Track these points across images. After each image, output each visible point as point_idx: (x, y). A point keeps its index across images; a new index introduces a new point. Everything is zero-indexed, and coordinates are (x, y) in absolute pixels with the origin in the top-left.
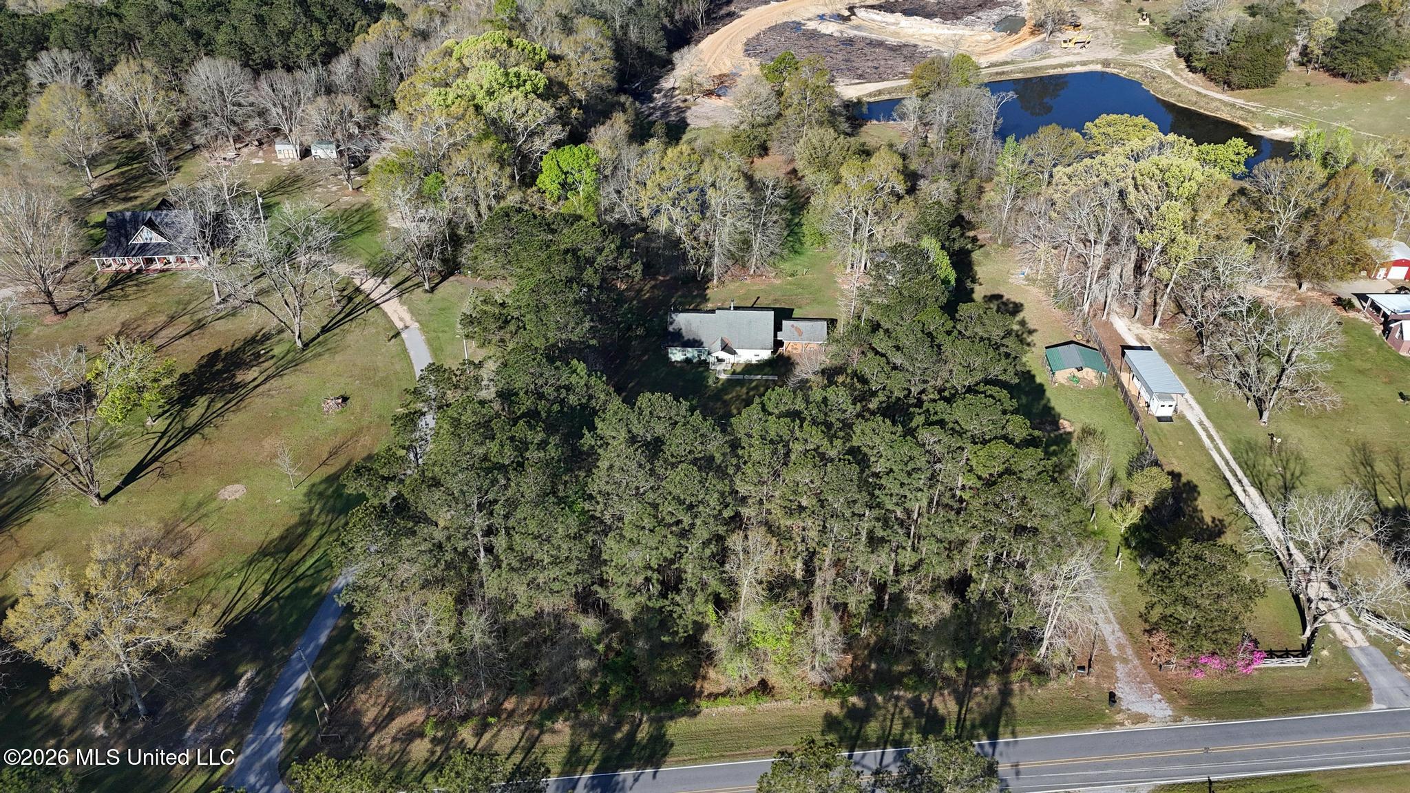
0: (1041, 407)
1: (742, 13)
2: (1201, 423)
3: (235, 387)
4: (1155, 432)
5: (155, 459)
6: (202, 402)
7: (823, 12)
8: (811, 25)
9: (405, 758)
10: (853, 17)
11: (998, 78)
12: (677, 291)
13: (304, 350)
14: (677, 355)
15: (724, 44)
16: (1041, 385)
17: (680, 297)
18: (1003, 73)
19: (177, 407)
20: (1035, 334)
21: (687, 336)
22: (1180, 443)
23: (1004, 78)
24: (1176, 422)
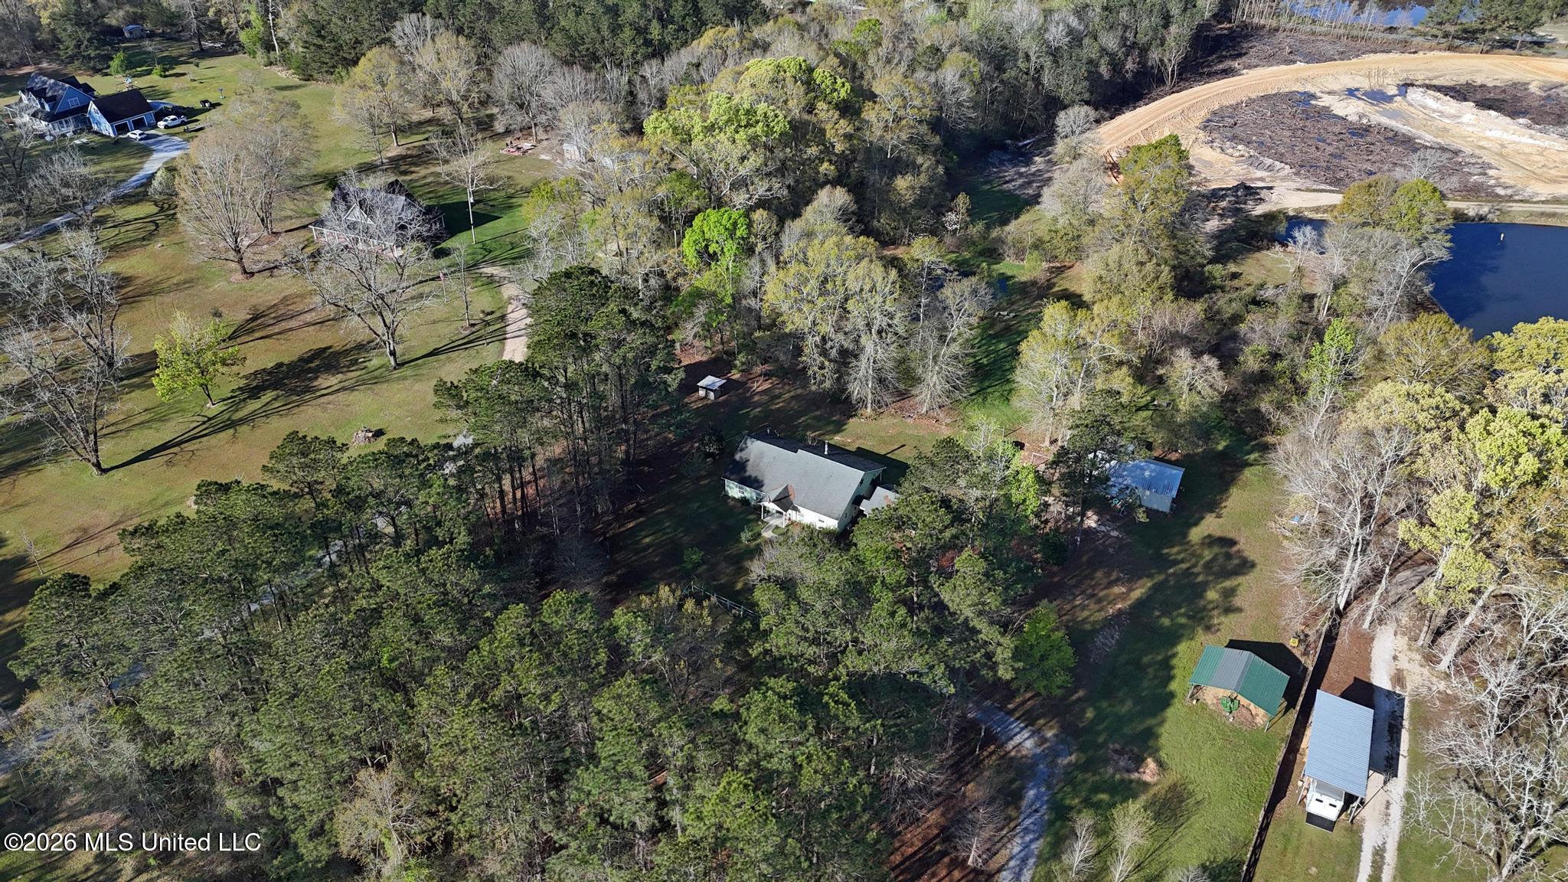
0: (1141, 727)
1: (1245, 71)
2: (1379, 853)
3: (308, 390)
4: (1287, 838)
5: (178, 444)
6: (268, 396)
7: (1356, 85)
8: (1326, 101)
9: (59, 865)
10: (1398, 98)
11: (1542, 221)
12: (819, 408)
13: (395, 369)
14: (734, 490)
15: (1180, 108)
16: (1172, 695)
17: (815, 418)
18: (1553, 215)
19: (246, 395)
20: (1231, 616)
21: (751, 471)
22: (1314, 870)
23: (1551, 222)
24: (1337, 835)
